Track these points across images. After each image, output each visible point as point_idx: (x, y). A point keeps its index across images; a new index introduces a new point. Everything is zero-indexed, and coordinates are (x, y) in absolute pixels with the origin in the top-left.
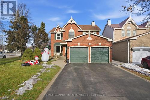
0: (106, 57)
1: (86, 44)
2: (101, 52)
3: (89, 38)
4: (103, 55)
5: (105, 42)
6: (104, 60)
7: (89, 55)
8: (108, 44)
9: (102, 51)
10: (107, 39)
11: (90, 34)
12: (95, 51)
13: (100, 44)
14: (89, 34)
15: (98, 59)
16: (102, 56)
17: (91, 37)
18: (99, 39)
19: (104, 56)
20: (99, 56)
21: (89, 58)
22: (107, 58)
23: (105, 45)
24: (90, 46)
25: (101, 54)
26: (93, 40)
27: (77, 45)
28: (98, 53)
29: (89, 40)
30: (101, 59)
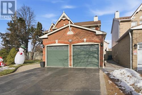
0: (94, 59)
1: (66, 41)
2: (88, 52)
3: (70, 33)
4: (90, 55)
5: (93, 37)
6: (91, 63)
7: (71, 56)
8: (97, 40)
9: (88, 50)
10: (95, 32)
11: (71, 26)
12: (79, 50)
13: (85, 40)
14: (68, 27)
15: (83, 62)
16: (88, 58)
17: (73, 30)
18: (83, 32)
19: (92, 57)
20: (85, 57)
21: (71, 60)
22: (97, 61)
23: (92, 41)
24: (71, 43)
25: (87, 54)
26: (74, 35)
27: (55, 43)
28: (83, 53)
29: (69, 36)
30: (87, 61)
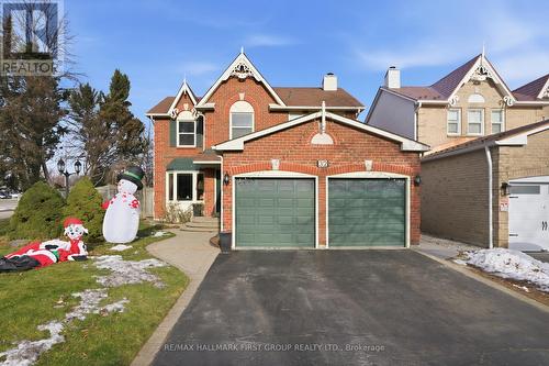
0: (392, 221)
1: (308, 165)
2: (375, 201)
3: (322, 139)
4: (380, 211)
5: (393, 157)
6: (383, 235)
7: (322, 213)
8: (405, 165)
9: (377, 194)
10: (400, 143)
11: (328, 119)
12: (349, 194)
13: (369, 163)
14: (320, 119)
15: (362, 232)
16: (376, 218)
17: (329, 131)
18: (365, 140)
19: (386, 215)
20: (365, 217)
21: (322, 225)
22: (399, 226)
23: (391, 170)
24: (325, 171)
25: (373, 206)
26: (337, 147)
27: (269, 168)
28: (360, 202)
29: (320, 148)
30: (374, 229)
